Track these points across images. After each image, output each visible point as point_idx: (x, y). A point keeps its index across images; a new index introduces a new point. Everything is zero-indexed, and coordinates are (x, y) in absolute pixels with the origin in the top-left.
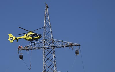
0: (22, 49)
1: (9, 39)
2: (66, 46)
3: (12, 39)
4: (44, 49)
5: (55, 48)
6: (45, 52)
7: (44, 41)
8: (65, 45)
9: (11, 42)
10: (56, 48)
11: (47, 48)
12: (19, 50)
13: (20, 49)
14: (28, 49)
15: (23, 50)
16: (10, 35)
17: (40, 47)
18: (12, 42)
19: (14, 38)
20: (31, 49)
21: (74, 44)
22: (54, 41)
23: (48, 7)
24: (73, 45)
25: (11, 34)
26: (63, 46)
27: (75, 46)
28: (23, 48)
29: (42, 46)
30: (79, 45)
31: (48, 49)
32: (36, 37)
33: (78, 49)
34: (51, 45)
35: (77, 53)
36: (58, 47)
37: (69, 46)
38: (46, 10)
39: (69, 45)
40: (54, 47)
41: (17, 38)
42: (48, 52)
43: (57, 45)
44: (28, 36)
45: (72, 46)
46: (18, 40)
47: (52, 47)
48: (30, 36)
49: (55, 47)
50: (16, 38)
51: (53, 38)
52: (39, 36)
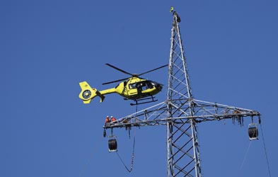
0: (116, 124)
1: (81, 96)
2: (226, 117)
3: (87, 94)
4: (170, 124)
5: (197, 122)
6: (171, 131)
7: (170, 106)
8: (222, 113)
9: (85, 102)
10: (200, 121)
11: (178, 123)
12: (107, 128)
13: (108, 125)
14: (130, 125)
15: (117, 127)
16: (84, 86)
17: (159, 118)
18: (88, 102)
19: (93, 93)
20: (137, 125)
21: (245, 113)
22: (195, 104)
23: (179, 20)
24: (242, 113)
25: (85, 83)
26: (218, 117)
27: (248, 115)
28: (116, 122)
29: (165, 116)
30: (258, 115)
31: (179, 126)
32: (149, 90)
33: (256, 124)
34: (187, 114)
35: (253, 133)
36: (206, 119)
37: (233, 116)
38: (175, 25)
39: (232, 114)
40: (194, 119)
41: (102, 92)
42: (180, 132)
43: (202, 114)
44: (127, 86)
45: (240, 116)
46: (103, 97)
47: (188, 119)
48: (133, 88)
49: (198, 119)
50: (98, 93)
51: (191, 95)
52: (154, 88)
